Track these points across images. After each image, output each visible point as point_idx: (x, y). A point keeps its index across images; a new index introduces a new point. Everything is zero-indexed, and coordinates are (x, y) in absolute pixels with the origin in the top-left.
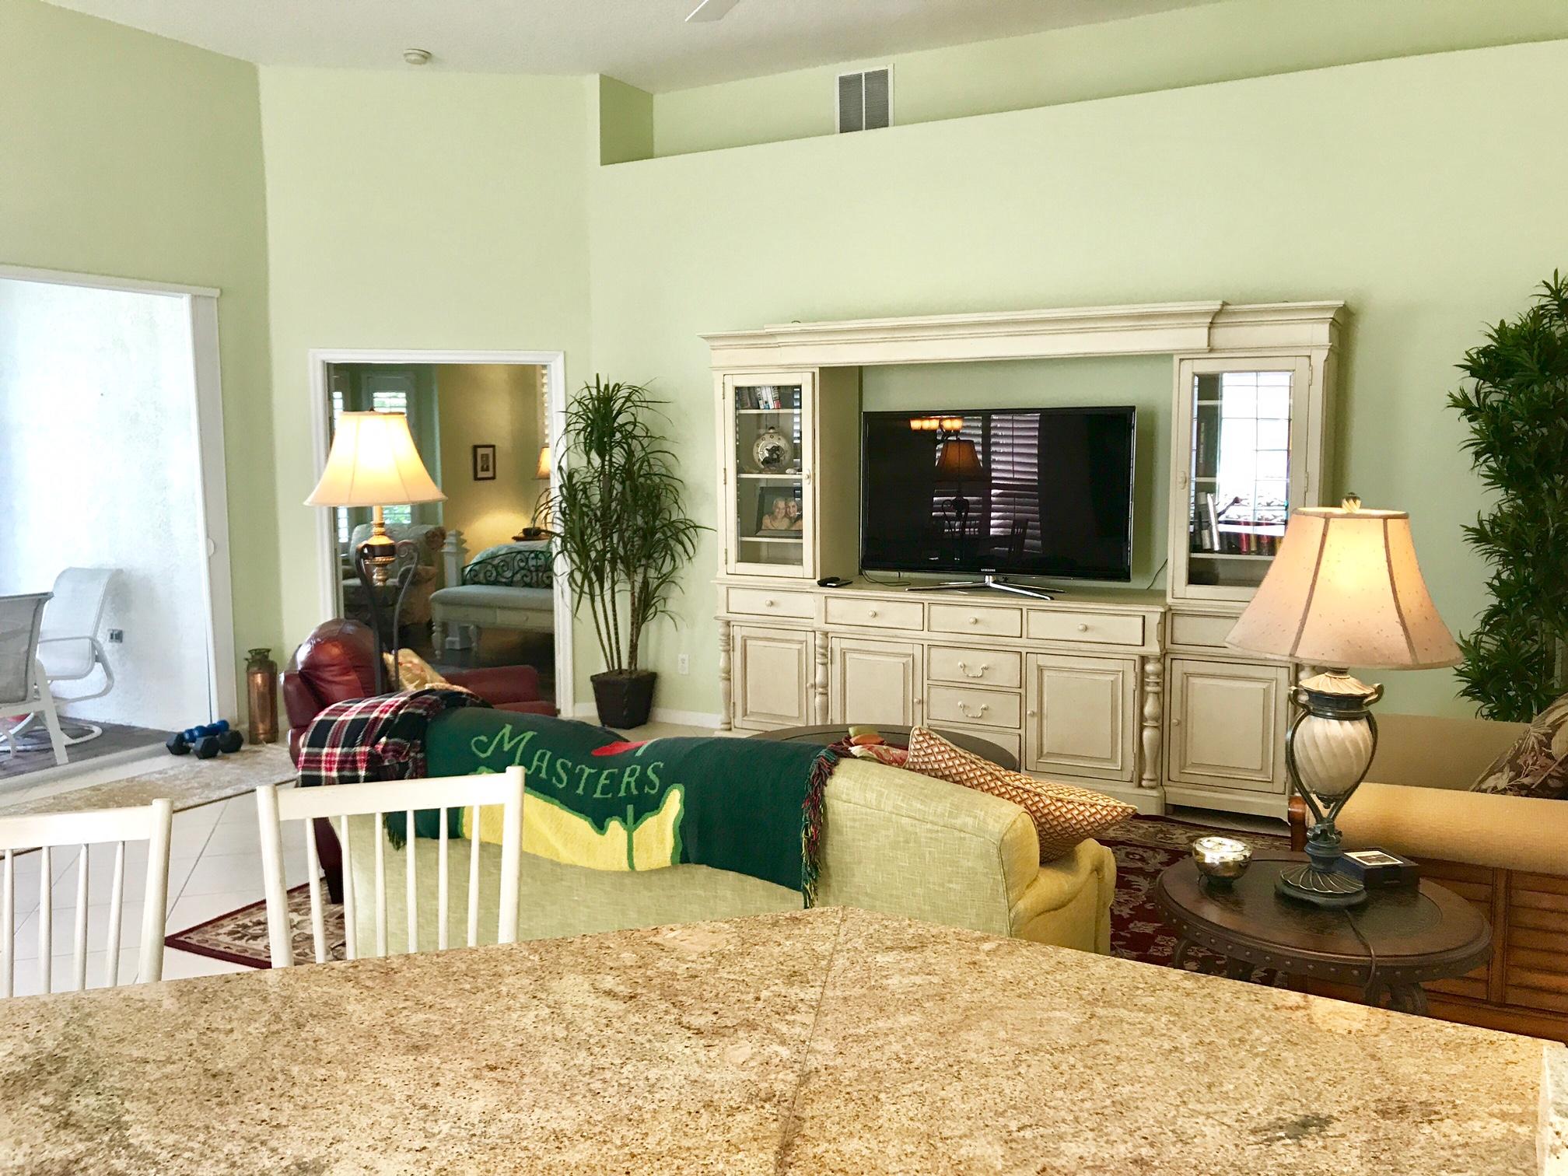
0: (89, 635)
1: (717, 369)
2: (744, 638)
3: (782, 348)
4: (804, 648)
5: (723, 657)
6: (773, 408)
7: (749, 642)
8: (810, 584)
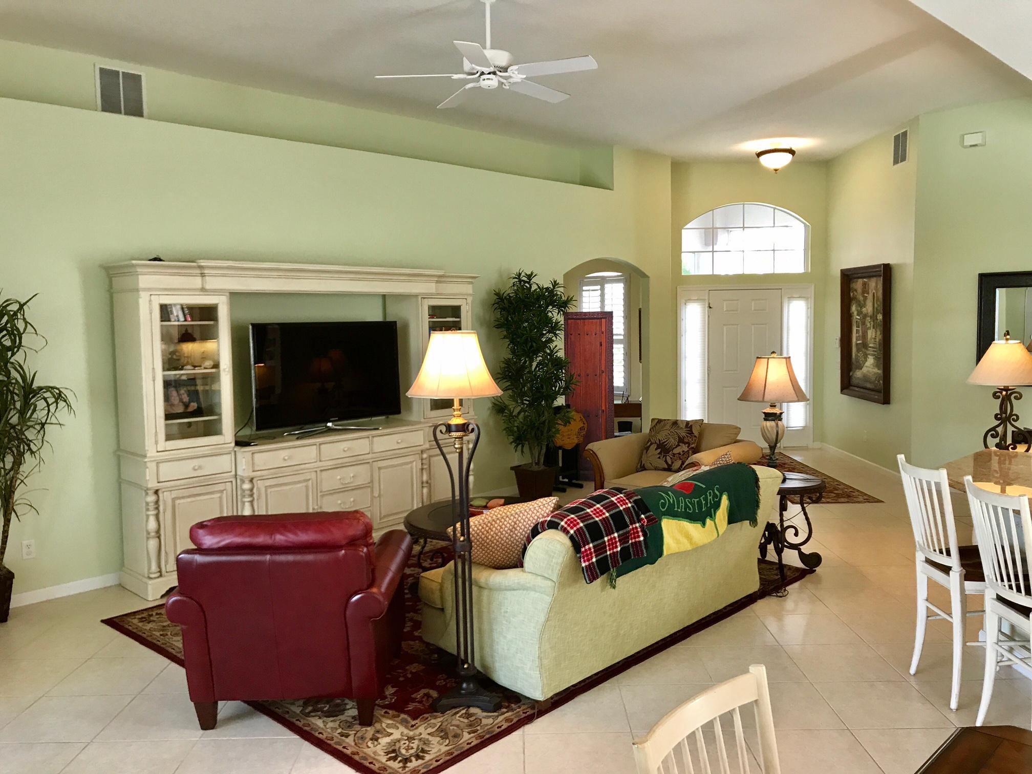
1: (145, 290)
2: (174, 500)
3: (207, 277)
4: (224, 495)
5: (152, 520)
6: (186, 320)
7: (178, 502)
8: (230, 448)
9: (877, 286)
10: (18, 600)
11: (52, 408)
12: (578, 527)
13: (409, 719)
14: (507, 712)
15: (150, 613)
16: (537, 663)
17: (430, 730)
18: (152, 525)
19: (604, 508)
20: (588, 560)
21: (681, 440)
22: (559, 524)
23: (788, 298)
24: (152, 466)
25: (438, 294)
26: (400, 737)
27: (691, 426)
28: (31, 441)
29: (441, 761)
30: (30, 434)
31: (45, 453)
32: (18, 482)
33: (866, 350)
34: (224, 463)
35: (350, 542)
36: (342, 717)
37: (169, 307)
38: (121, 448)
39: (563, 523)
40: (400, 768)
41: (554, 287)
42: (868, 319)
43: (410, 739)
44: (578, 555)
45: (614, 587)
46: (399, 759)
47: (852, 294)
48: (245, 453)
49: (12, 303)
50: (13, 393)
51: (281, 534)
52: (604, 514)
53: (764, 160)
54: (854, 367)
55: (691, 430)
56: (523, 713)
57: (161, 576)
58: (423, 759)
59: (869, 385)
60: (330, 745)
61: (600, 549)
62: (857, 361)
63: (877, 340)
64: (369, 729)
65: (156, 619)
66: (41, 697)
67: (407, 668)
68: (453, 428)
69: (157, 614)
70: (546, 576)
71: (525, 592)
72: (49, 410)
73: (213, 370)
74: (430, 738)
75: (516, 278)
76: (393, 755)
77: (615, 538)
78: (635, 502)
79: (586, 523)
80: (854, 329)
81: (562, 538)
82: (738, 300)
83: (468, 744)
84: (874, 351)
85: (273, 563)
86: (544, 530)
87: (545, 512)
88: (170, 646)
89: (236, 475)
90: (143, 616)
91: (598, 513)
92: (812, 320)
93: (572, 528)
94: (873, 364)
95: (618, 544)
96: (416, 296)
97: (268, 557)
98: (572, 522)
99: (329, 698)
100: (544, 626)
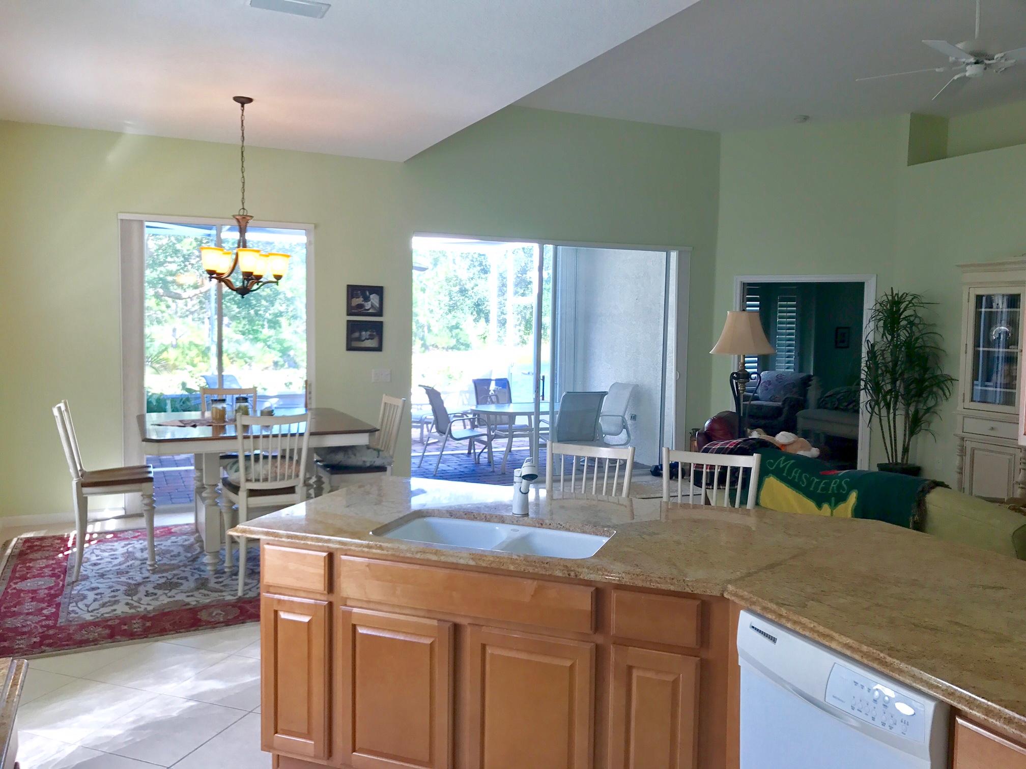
0: (621, 415)
1: (965, 284)
2: (973, 449)
3: (1008, 272)
4: (1013, 459)
5: (958, 459)
6: (1003, 308)
7: (976, 451)
18: (958, 462)
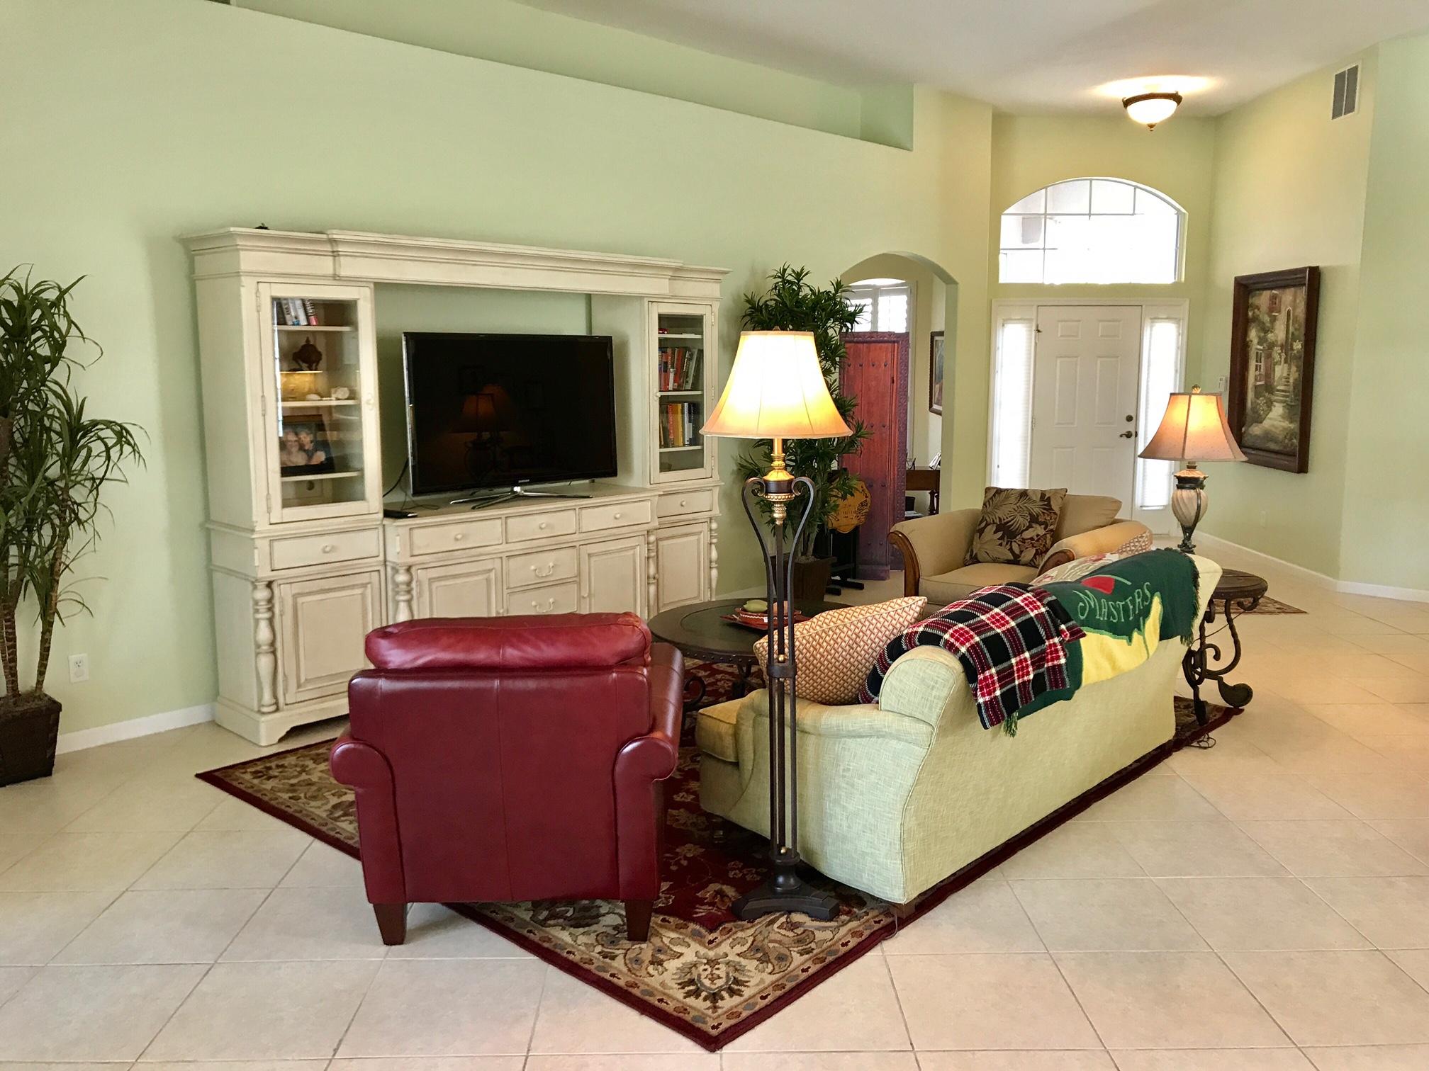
1: (250, 274)
2: (295, 596)
3: (342, 258)
4: (369, 591)
5: (264, 625)
6: (309, 324)
7: (300, 600)
8: (377, 520)
9: (1295, 300)
10: (68, 742)
11: (114, 453)
12: (972, 642)
13: (703, 931)
14: (850, 921)
15: (268, 765)
16: (898, 847)
17: (738, 949)
18: (264, 634)
19: (1007, 614)
20: (989, 693)
21: (1034, 520)
22: (941, 637)
23: (1151, 319)
24: (263, 545)
25: (674, 297)
26: (695, 959)
27: (1049, 498)
28: (79, 505)
29: (770, 999)
30: (77, 494)
31: (101, 520)
32: (62, 567)
33: (1270, 396)
34: (367, 543)
35: (622, 661)
36: (598, 928)
37: (284, 302)
38: (212, 518)
39: (947, 636)
40: (708, 1009)
41: (837, 291)
42: (1277, 349)
43: (712, 962)
44: (972, 686)
45: (1013, 735)
46: (704, 994)
47: (1250, 314)
48: (400, 529)
49: (48, 289)
50: (49, 430)
51: (512, 646)
52: (1007, 622)
53: (1133, 110)
54: (1248, 419)
55: (1049, 505)
56: (875, 922)
57: (277, 710)
58: (741, 996)
59: (1272, 446)
60: (589, 971)
61: (1006, 676)
62: (1255, 411)
63: (1291, 380)
64: (644, 946)
65: (276, 774)
66: (124, 892)
67: (678, 850)
68: (773, 488)
69: (278, 766)
70: (919, 716)
71: (880, 740)
72: (108, 458)
73: (350, 402)
74: (743, 962)
75: (779, 277)
76: (692, 988)
77: (1025, 660)
78: (1049, 604)
79: (983, 636)
80: (1253, 364)
81: (948, 659)
82: (1079, 321)
83: (803, 971)
84: (1284, 396)
85: (503, 692)
86: (912, 646)
87: (906, 619)
88: (307, 816)
89: (385, 561)
90: (259, 768)
91: (999, 621)
92: (1184, 351)
93: (963, 644)
94: (1283, 416)
95: (1031, 669)
96: (640, 298)
97: (496, 683)
98: (962, 635)
99: (570, 900)
100: (910, 794)
